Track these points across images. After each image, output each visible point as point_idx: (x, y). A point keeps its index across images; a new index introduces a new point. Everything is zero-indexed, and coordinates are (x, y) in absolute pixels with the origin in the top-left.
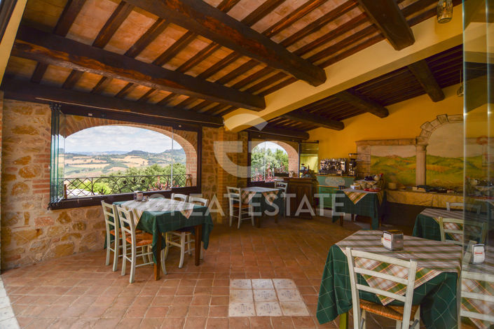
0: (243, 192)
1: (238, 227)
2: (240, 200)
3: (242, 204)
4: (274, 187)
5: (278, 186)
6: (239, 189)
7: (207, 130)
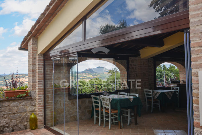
0: (153, 92)
1: (152, 112)
2: (152, 97)
3: (153, 99)
4: (171, 90)
5: (173, 89)
6: (151, 90)
7: (131, 59)
